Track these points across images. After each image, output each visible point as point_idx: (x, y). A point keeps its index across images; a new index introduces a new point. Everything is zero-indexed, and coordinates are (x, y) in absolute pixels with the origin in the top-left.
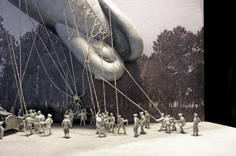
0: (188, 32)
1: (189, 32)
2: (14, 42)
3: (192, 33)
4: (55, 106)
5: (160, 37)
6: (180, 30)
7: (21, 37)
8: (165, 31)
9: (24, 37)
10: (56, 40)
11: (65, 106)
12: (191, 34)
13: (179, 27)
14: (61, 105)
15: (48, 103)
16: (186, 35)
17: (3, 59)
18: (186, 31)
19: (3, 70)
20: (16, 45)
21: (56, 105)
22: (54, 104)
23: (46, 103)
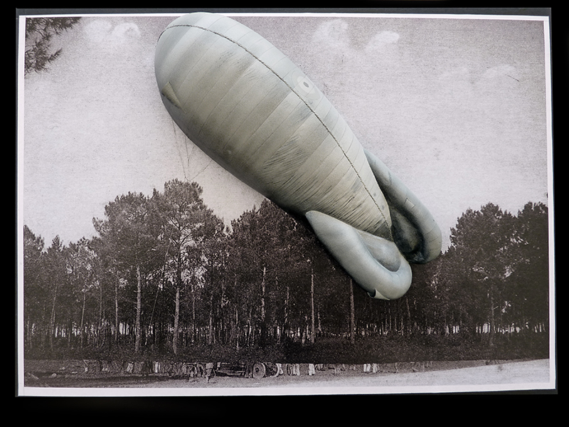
0: (503, 213)
1: (506, 212)
2: (222, 229)
3: (510, 214)
4: (293, 335)
5: (460, 221)
6: (491, 209)
7: (235, 221)
8: (469, 211)
9: (239, 221)
10: (294, 225)
11: (310, 334)
12: (507, 217)
13: (490, 205)
14: (304, 334)
15: (281, 330)
16: (501, 217)
17: (203, 257)
18: (501, 211)
19: (203, 275)
20: (227, 234)
21: (294, 333)
22: (292, 332)
23: (278, 331)
